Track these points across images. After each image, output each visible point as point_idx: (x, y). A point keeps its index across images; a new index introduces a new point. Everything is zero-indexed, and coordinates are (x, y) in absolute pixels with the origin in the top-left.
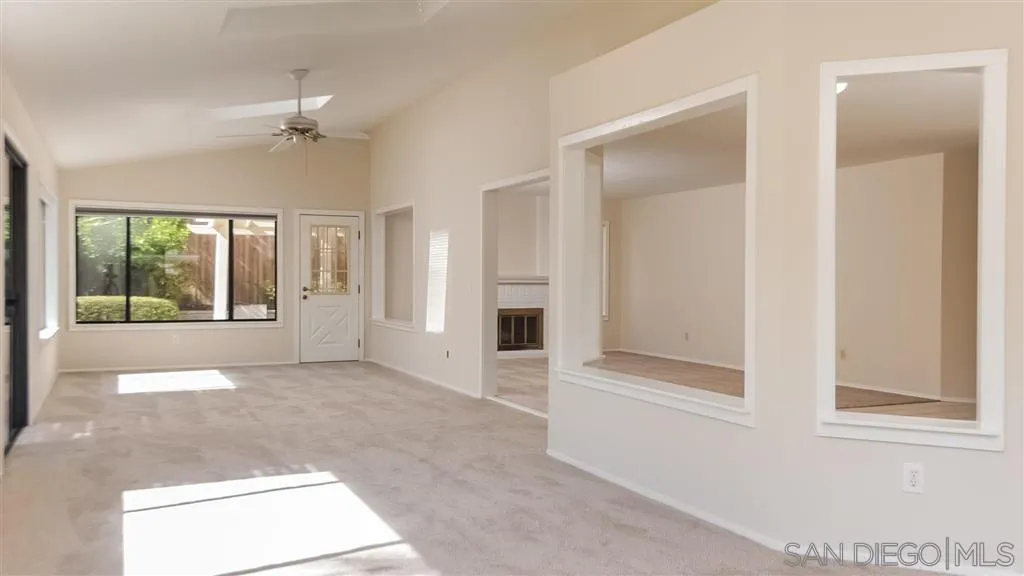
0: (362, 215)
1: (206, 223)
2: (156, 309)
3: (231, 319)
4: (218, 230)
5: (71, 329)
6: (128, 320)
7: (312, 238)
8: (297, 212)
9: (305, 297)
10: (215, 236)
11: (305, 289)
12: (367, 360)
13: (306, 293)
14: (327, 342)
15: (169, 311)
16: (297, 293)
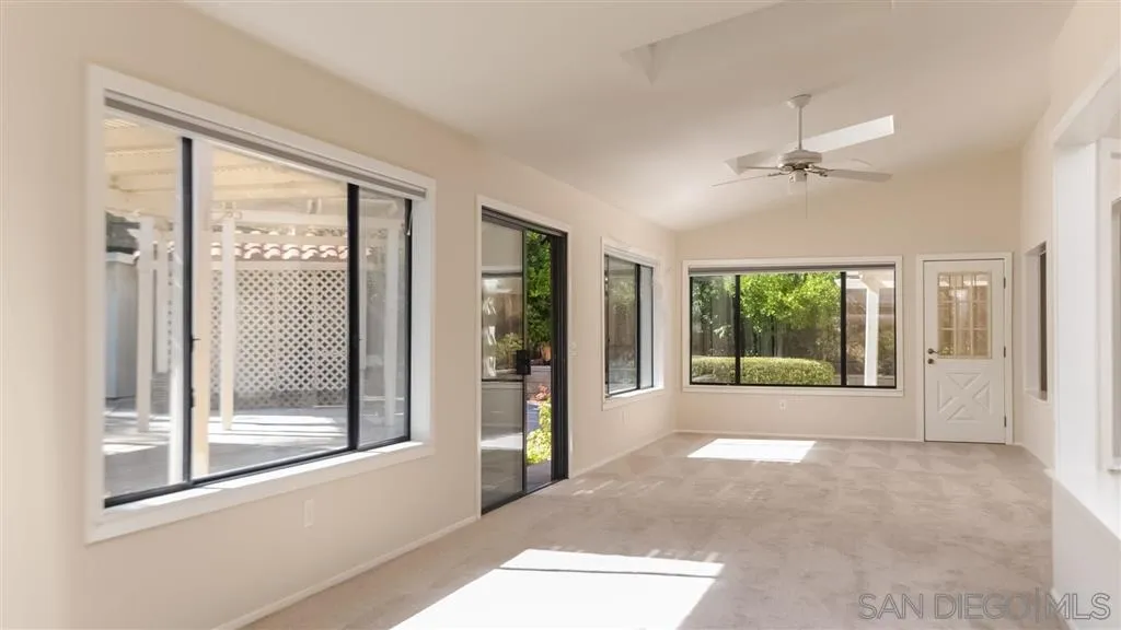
0: (1008, 256)
1: (857, 277)
2: (807, 372)
3: (844, 385)
4: (868, 284)
5: (684, 390)
6: (737, 382)
7: (941, 289)
8: (919, 259)
9: (931, 361)
10: (866, 290)
11: (931, 352)
12: (1017, 444)
13: (931, 356)
14: (959, 419)
15: (820, 374)
16: (919, 355)
